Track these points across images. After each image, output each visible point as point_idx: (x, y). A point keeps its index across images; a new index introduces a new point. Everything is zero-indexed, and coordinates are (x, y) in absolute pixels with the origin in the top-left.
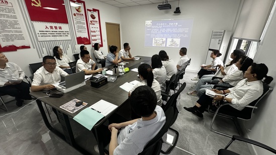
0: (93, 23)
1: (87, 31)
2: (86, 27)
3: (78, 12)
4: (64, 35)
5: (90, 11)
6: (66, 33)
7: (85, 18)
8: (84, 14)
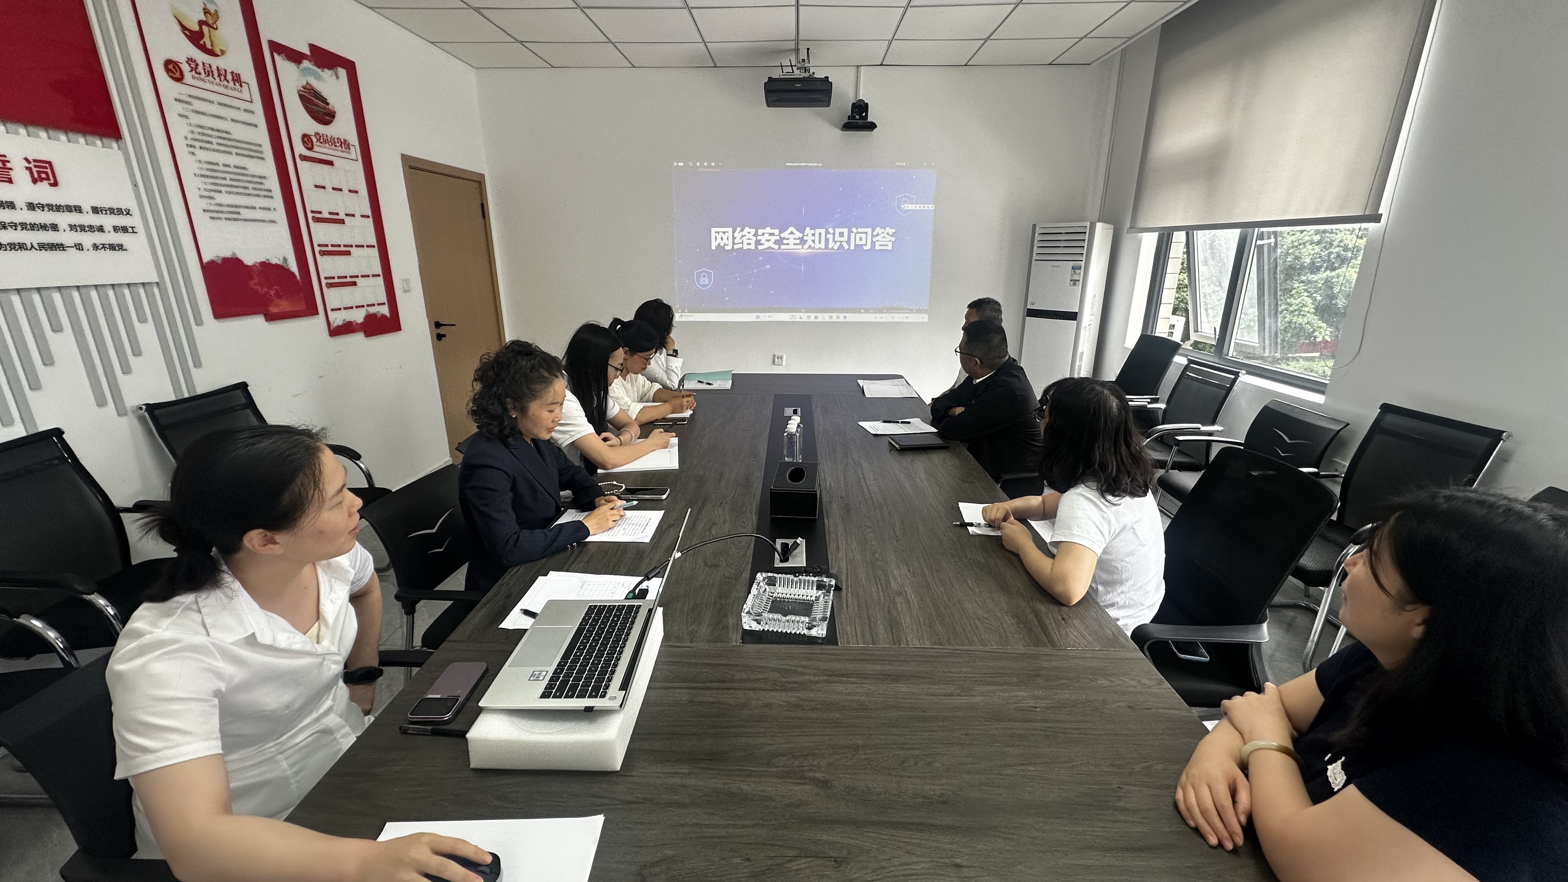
0: (321, 151)
1: (281, 215)
2: (273, 183)
3: (201, 57)
4: (87, 239)
5: (295, 57)
6: (108, 221)
7: (258, 106)
8: (249, 75)
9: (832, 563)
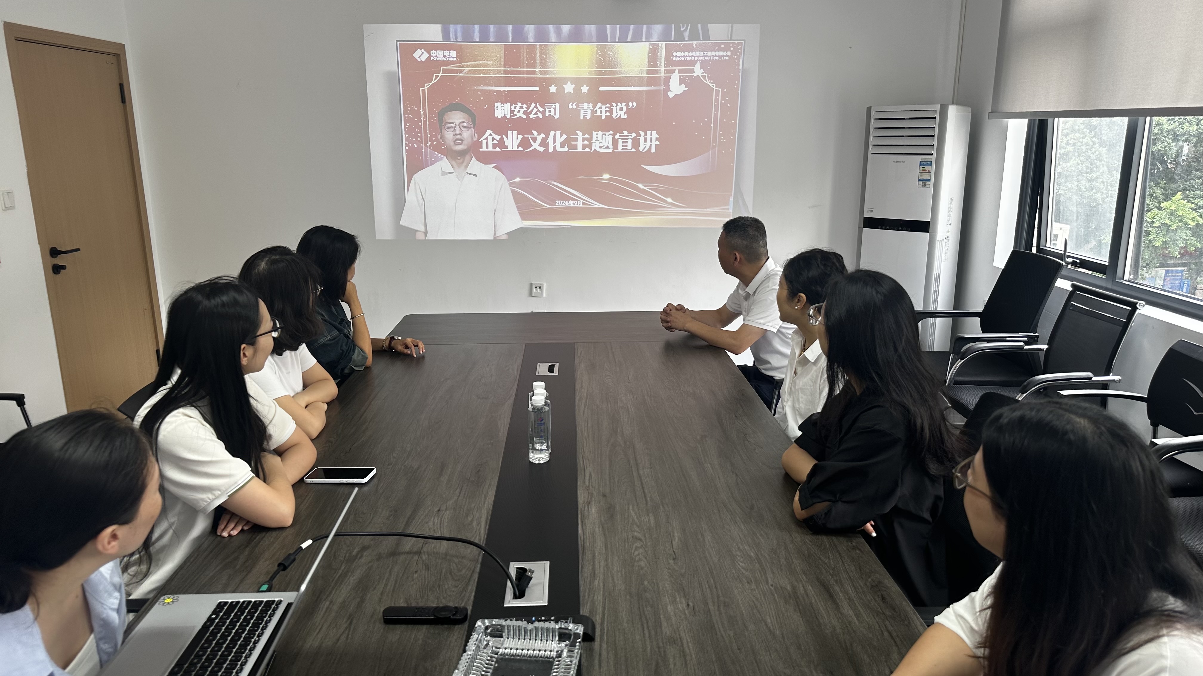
9: (584, 596)
